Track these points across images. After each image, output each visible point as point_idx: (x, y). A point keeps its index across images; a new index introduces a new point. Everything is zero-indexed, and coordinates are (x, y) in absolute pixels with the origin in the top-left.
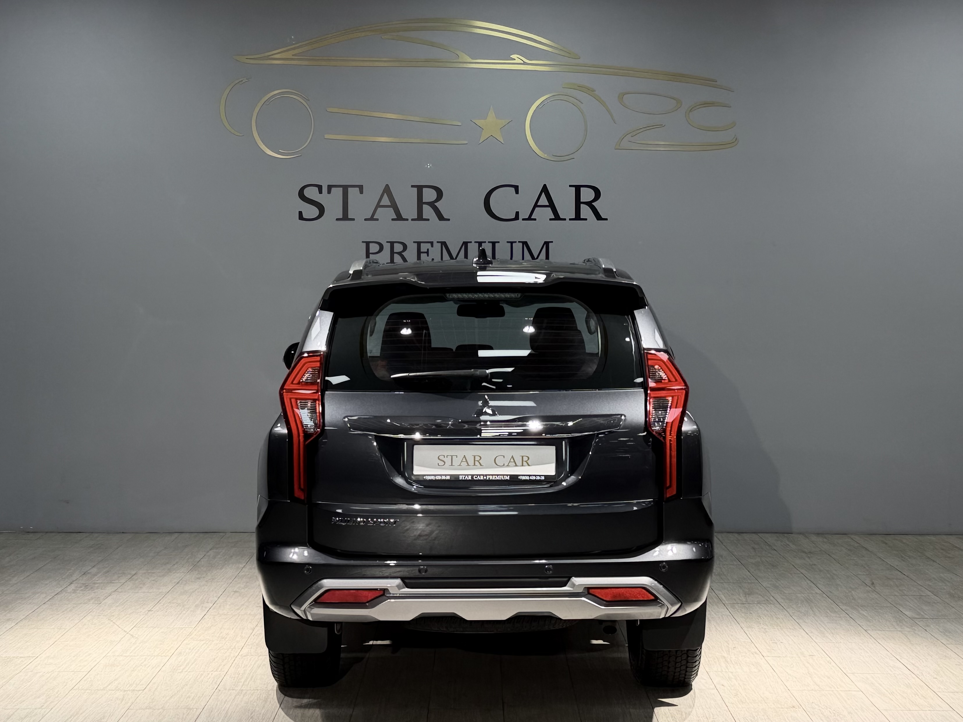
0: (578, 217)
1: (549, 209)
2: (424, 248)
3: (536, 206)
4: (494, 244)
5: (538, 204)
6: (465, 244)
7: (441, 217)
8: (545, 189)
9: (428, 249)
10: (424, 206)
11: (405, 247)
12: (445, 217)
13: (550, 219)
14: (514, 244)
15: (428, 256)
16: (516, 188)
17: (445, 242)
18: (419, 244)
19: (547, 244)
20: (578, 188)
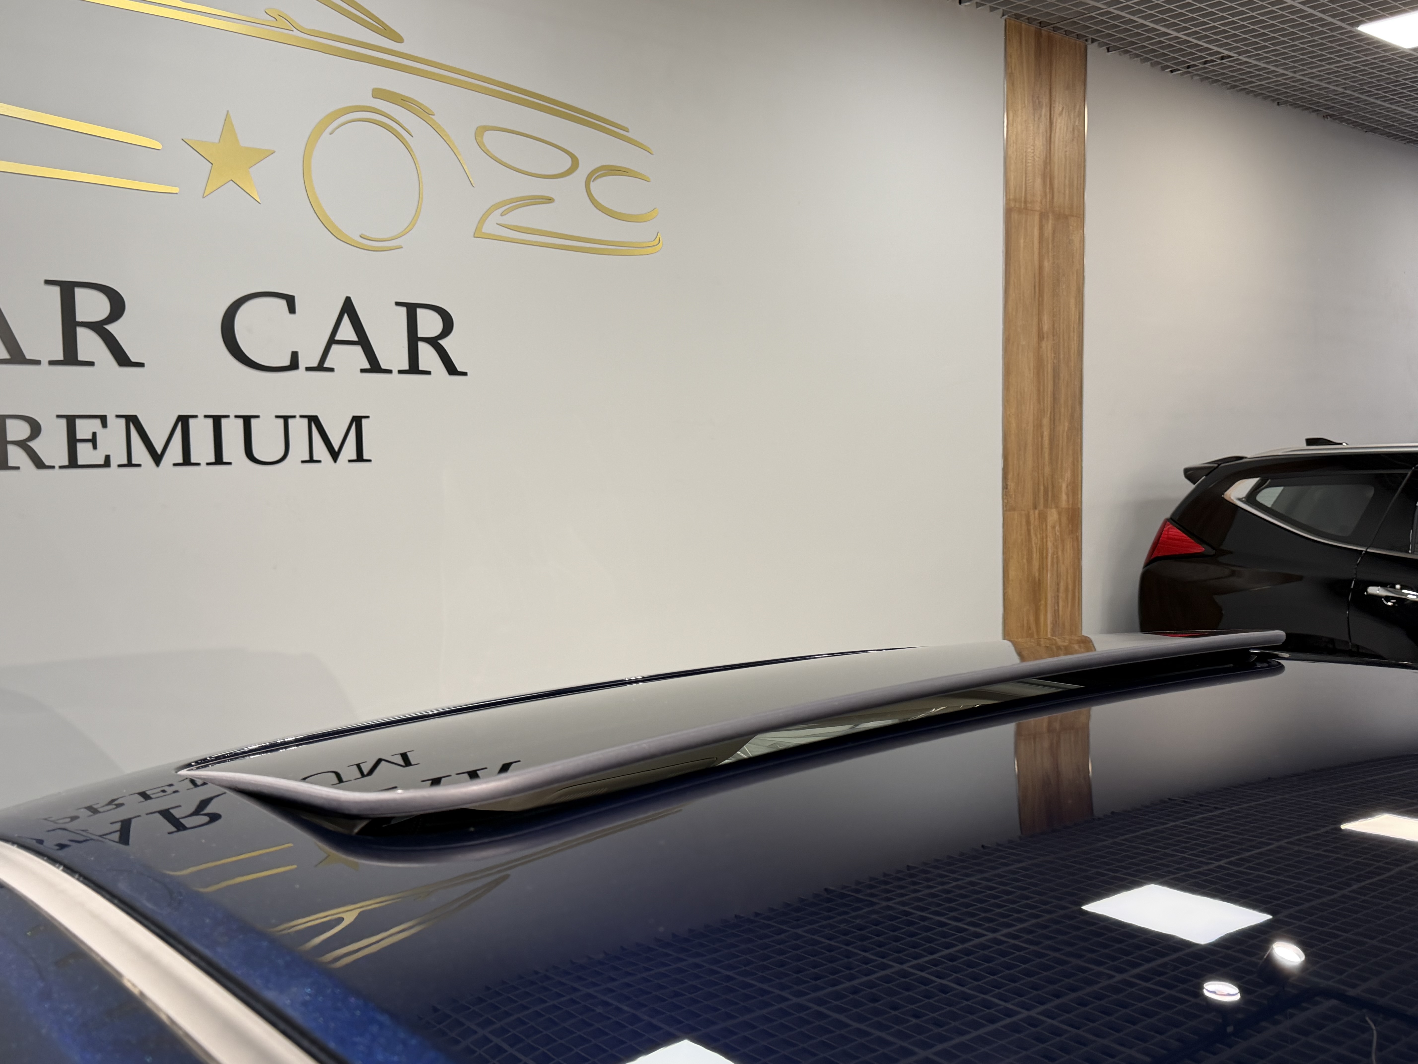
0: (414, 368)
1: (358, 350)
2: (84, 429)
3: (332, 341)
4: (247, 420)
5: (337, 338)
6: (184, 421)
7: (122, 359)
8: (348, 308)
9: (94, 434)
10: (82, 333)
11: (36, 429)
12: (133, 359)
13: (363, 371)
14: (290, 421)
15: (95, 447)
16: (291, 302)
17: (136, 416)
18: (71, 421)
19: (357, 421)
20: (412, 309)
